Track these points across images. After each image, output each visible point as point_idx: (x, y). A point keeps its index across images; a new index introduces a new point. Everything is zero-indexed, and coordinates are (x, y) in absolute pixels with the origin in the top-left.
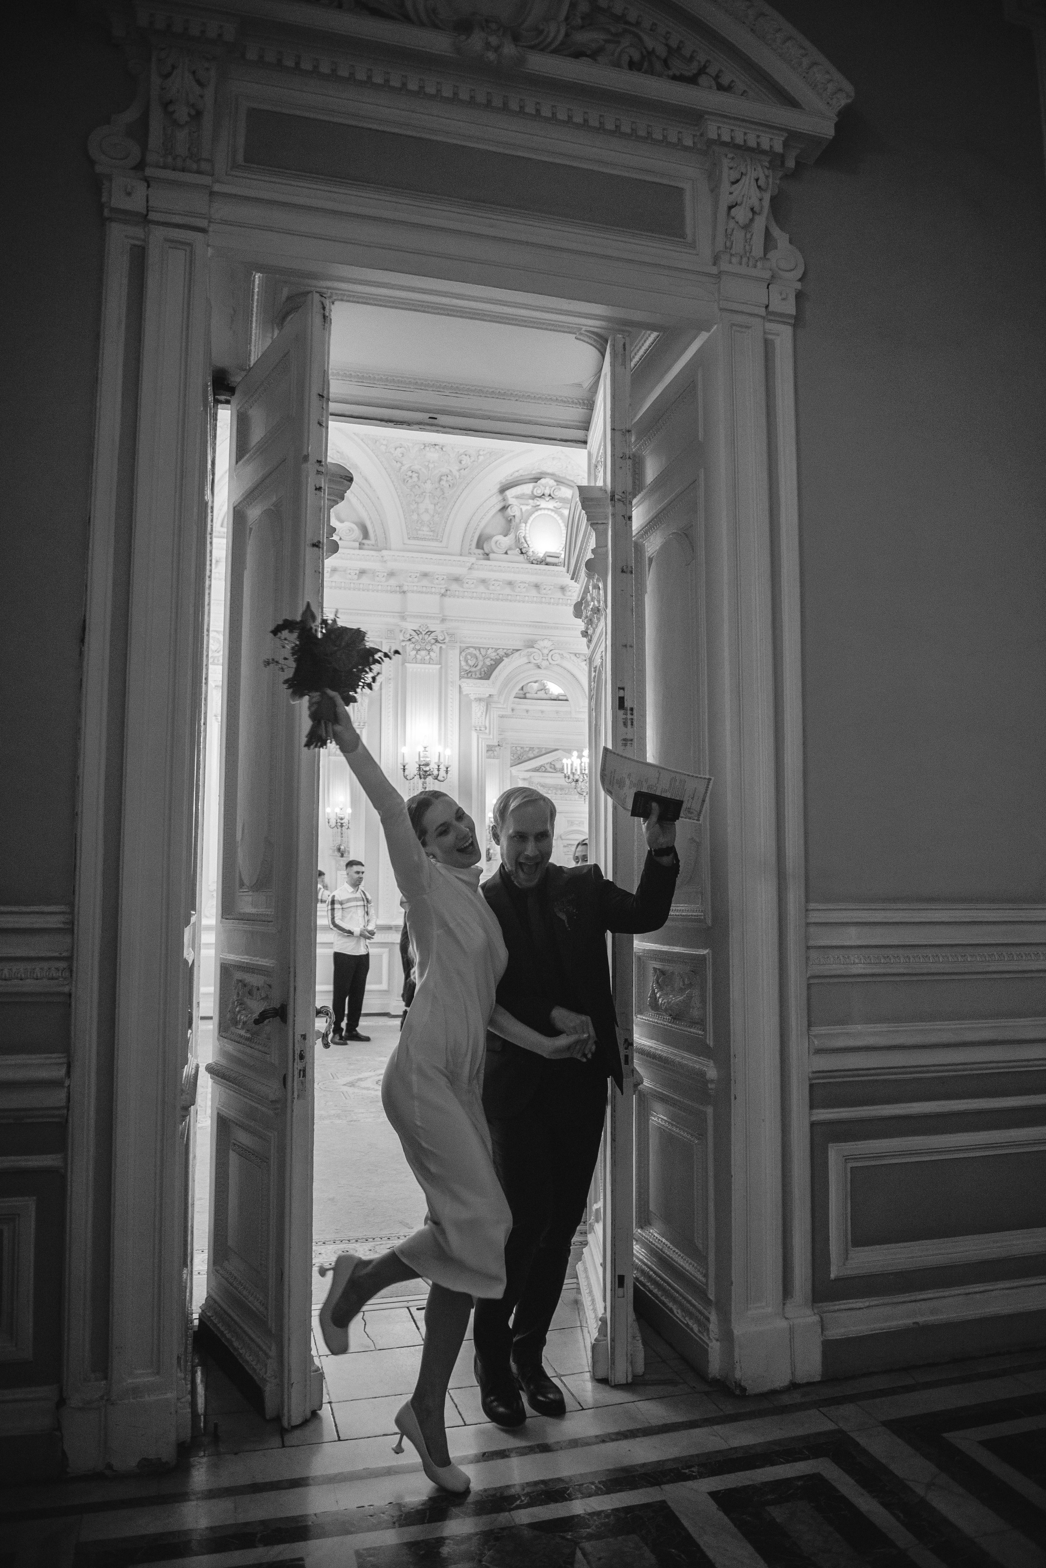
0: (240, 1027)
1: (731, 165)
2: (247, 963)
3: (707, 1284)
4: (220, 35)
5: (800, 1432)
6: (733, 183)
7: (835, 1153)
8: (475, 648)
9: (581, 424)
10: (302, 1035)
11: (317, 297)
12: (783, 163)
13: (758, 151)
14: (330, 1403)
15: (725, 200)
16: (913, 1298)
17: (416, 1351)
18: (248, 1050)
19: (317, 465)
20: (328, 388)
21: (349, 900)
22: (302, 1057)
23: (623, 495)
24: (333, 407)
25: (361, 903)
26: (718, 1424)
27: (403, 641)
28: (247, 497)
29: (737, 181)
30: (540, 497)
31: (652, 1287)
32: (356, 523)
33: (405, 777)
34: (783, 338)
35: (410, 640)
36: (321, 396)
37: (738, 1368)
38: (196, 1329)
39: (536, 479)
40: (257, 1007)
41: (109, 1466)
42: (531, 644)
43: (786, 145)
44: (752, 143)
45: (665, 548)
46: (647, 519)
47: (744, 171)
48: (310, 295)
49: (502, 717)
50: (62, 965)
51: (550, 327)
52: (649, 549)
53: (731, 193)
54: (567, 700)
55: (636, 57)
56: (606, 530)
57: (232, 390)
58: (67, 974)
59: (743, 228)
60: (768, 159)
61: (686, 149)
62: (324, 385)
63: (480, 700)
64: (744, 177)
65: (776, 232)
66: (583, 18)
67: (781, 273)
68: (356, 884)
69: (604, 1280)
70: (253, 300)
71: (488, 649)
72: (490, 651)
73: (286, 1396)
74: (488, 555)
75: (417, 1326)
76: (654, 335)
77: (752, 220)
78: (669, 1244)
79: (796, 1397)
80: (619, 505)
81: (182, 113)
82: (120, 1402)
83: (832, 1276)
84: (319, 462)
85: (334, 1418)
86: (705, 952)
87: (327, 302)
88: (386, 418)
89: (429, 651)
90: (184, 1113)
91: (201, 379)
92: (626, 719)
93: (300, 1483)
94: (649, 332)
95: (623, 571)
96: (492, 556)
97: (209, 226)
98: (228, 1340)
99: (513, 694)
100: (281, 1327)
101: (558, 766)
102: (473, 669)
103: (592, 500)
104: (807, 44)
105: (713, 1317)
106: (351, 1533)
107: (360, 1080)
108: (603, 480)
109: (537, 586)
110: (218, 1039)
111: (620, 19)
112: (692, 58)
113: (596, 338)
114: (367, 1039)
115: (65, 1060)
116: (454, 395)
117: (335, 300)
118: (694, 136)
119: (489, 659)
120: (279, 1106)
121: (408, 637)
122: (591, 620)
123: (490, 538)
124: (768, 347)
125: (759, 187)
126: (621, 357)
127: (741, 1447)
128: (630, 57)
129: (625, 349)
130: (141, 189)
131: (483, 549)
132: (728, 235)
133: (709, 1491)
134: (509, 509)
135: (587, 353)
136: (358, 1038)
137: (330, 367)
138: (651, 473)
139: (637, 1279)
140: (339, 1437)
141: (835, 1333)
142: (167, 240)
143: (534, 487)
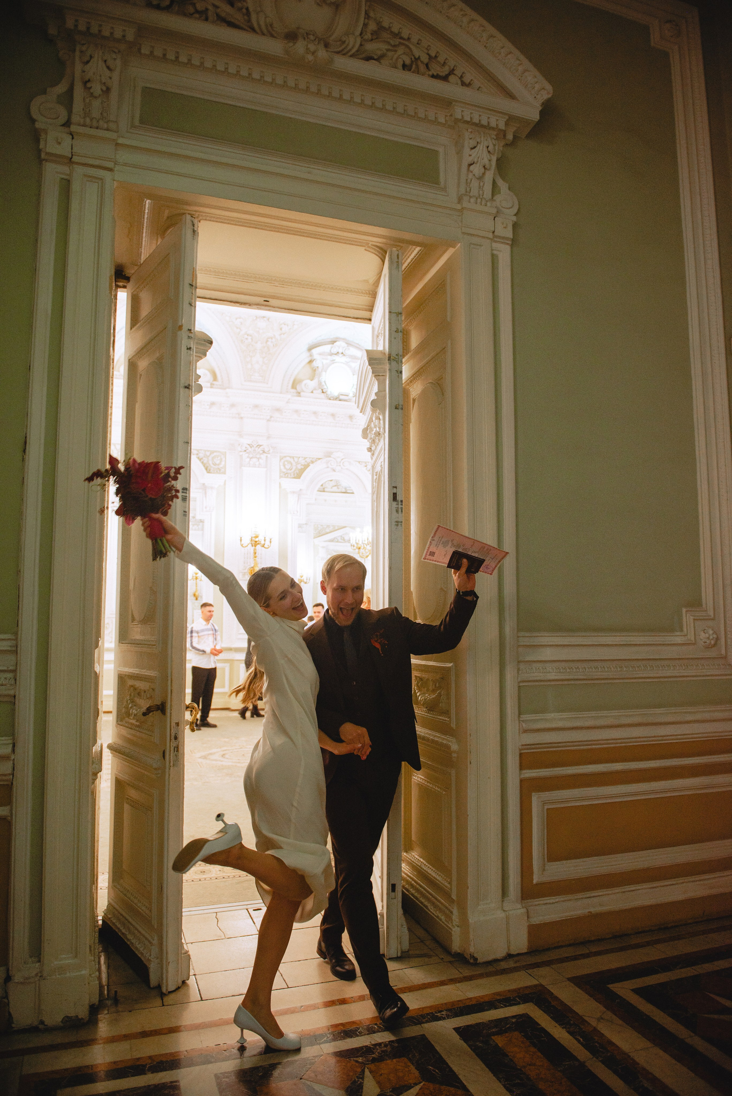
0: (132, 718)
1: (471, 137)
2: (137, 674)
3: (451, 889)
4: (124, 36)
5: (513, 986)
6: (472, 149)
7: (536, 800)
8: (290, 457)
9: (368, 307)
10: (176, 723)
11: (188, 217)
12: (505, 136)
13: (488, 127)
14: (195, 975)
15: (467, 160)
16: (588, 896)
17: (253, 938)
18: (138, 734)
19: (188, 332)
20: (196, 280)
21: (203, 631)
22: (176, 738)
23: (396, 357)
24: (199, 292)
25: (211, 632)
26: (459, 982)
27: (241, 451)
28: (138, 352)
29: (475, 147)
30: (336, 354)
31: (413, 892)
32: (209, 370)
33: (242, 545)
34: (504, 253)
35: (245, 451)
36: (191, 285)
37: (472, 944)
38: (101, 927)
39: (333, 342)
40: (144, 704)
41: (42, 1022)
42: (329, 455)
43: (507, 124)
44: (484, 122)
45: (424, 392)
46: (413, 372)
47: (479, 140)
48: (184, 216)
49: (308, 504)
50: (10, 675)
51: (347, 242)
52: (413, 393)
53: (470, 155)
54: (353, 493)
55: (408, 62)
56: (385, 380)
57: (128, 279)
58: (13, 682)
59: (478, 179)
60: (495, 133)
61: (440, 124)
62: (193, 278)
63: (294, 492)
64: (479, 145)
65: (500, 182)
66: (372, 34)
67: (503, 209)
68: (208, 619)
69: (382, 887)
70: (144, 218)
71: (299, 457)
72: (300, 459)
73: (164, 971)
74: (299, 393)
75: (253, 922)
76: (418, 249)
77: (484, 174)
78: (425, 863)
79: (511, 964)
80: (394, 363)
81: (97, 89)
82: (49, 978)
83: (535, 882)
84: (190, 330)
85: (198, 985)
86: (450, 665)
87: (196, 221)
88: (234, 300)
89: (259, 459)
90: (94, 778)
91: (107, 272)
92: (398, 508)
93: (174, 1030)
94: (414, 247)
95: (396, 408)
96: (302, 394)
97: (115, 167)
98: (123, 934)
99: (317, 489)
100: (161, 924)
101: (346, 538)
102: (289, 472)
103: (375, 359)
104: (522, 57)
105: (455, 911)
106: (211, 1063)
107: (211, 754)
108: (383, 345)
109: (333, 415)
110: (117, 727)
111: (397, 35)
112: (444, 64)
113: (378, 249)
114: (215, 726)
115: (11, 741)
116: (281, 286)
117: (201, 219)
118: (446, 116)
119: (300, 465)
120: (160, 772)
121: (244, 449)
122: (374, 440)
123: (301, 381)
124: (494, 259)
125: (489, 152)
126: (395, 264)
127: (475, 998)
128: (404, 61)
129: (398, 258)
130: (67, 140)
131: (296, 389)
132: (468, 183)
133: (454, 1027)
134: (314, 362)
135: (373, 259)
136: (207, 725)
137: (198, 264)
138: (414, 341)
139: (403, 887)
140: (201, 998)
141: (536, 920)
142: (85, 176)
143: (332, 348)
